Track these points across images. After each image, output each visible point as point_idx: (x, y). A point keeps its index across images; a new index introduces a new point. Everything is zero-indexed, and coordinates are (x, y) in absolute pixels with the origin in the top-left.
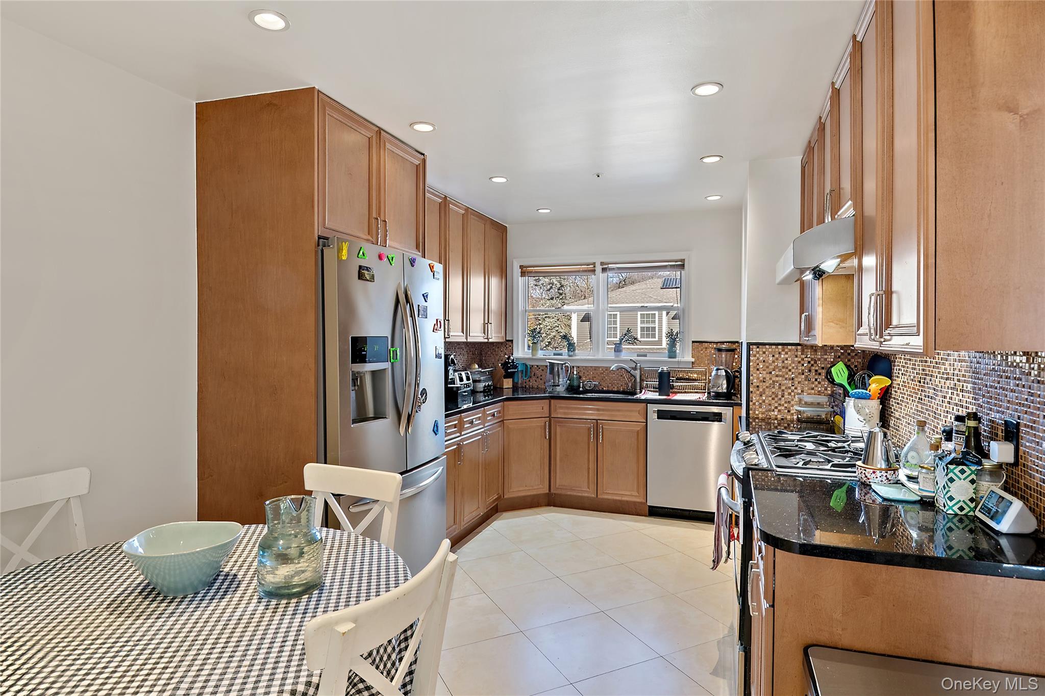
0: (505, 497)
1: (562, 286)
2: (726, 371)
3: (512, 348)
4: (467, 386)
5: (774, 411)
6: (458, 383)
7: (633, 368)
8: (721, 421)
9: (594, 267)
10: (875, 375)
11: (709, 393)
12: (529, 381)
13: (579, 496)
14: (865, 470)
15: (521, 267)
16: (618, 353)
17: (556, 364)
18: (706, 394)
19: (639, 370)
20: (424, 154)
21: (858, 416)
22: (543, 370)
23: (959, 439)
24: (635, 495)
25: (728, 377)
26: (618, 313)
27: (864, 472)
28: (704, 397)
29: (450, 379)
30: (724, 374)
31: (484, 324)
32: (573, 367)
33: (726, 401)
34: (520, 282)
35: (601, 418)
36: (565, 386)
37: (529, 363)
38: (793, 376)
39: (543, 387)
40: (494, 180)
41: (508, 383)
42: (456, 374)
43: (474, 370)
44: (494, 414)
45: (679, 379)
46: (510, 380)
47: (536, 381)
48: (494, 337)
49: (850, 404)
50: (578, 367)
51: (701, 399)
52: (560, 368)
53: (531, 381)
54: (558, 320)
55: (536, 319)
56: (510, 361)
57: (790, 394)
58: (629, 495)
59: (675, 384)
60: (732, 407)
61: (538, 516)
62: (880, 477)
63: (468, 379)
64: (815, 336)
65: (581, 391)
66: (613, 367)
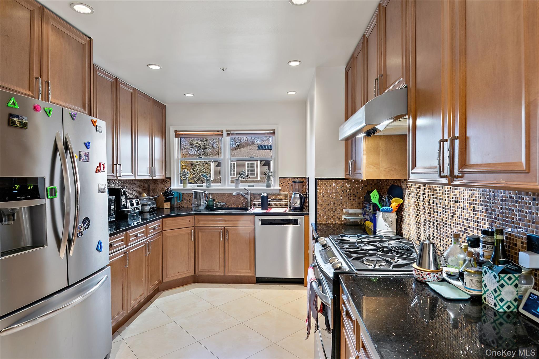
0: (164, 281)
1: (206, 148)
2: (299, 194)
3: (170, 182)
4: (136, 209)
5: (330, 219)
6: (130, 208)
7: (246, 194)
8: (297, 224)
9: (222, 132)
10: (394, 197)
11: (290, 207)
12: (182, 203)
13: (213, 275)
14: (422, 272)
15: (176, 131)
16: (237, 185)
17: (198, 193)
18: (288, 208)
19: (249, 195)
20: (90, 38)
21: (385, 223)
22: (190, 196)
23: (487, 248)
24: (248, 271)
25: (301, 198)
26: (235, 162)
27: (421, 273)
28: (287, 210)
29: (123, 205)
30: (299, 196)
31: (150, 167)
32: (210, 194)
33: (300, 212)
34: (175, 141)
35: (227, 226)
36: (205, 206)
37: (182, 192)
38: (341, 198)
39: (190, 206)
40: (151, 67)
41: (167, 205)
42: (128, 201)
43: (144, 198)
44: (155, 228)
45: (273, 200)
46: (169, 203)
47: (186, 203)
48: (158, 175)
49: (380, 216)
50: (213, 194)
51: (286, 212)
52: (201, 195)
53: (183, 203)
54: (204, 166)
55: (192, 166)
56: (168, 191)
57: (339, 208)
58: (245, 272)
59: (271, 203)
60: (304, 215)
61: (187, 291)
62: (433, 277)
63: (138, 204)
64: (361, 173)
65: (215, 208)
66: (234, 194)
